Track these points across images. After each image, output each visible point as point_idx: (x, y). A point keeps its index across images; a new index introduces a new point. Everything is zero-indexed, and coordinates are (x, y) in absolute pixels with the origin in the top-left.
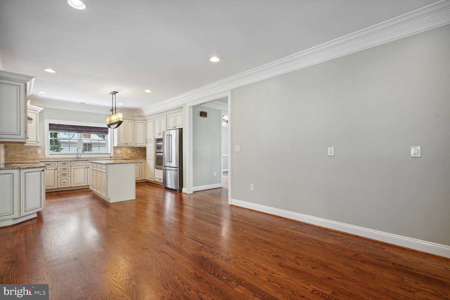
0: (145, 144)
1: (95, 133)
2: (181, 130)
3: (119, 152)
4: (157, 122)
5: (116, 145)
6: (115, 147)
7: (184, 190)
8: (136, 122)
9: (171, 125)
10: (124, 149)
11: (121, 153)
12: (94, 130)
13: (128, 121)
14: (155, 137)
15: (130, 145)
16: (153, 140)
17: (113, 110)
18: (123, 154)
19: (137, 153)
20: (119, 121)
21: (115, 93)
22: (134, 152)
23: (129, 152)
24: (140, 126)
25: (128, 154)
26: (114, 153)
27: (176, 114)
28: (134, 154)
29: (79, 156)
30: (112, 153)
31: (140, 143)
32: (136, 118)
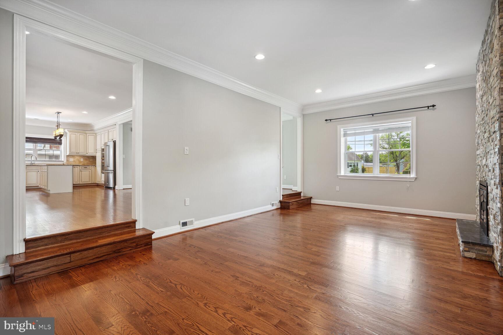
0: (95, 154)
1: (48, 144)
2: (115, 142)
3: (71, 160)
4: (103, 135)
5: (68, 154)
6: (67, 156)
7: (117, 187)
8: (87, 135)
9: (111, 138)
10: (77, 158)
11: (74, 161)
12: (49, 141)
13: (79, 134)
14: (102, 148)
15: (81, 154)
16: (101, 150)
17: (58, 126)
18: (76, 162)
19: (89, 161)
20: (60, 134)
21: (59, 113)
22: (87, 160)
23: (82, 160)
24: (91, 138)
25: (80, 162)
26: (67, 161)
27: (113, 129)
28: (86, 162)
29: (33, 162)
30: (65, 161)
31: (90, 152)
32: (87, 132)
